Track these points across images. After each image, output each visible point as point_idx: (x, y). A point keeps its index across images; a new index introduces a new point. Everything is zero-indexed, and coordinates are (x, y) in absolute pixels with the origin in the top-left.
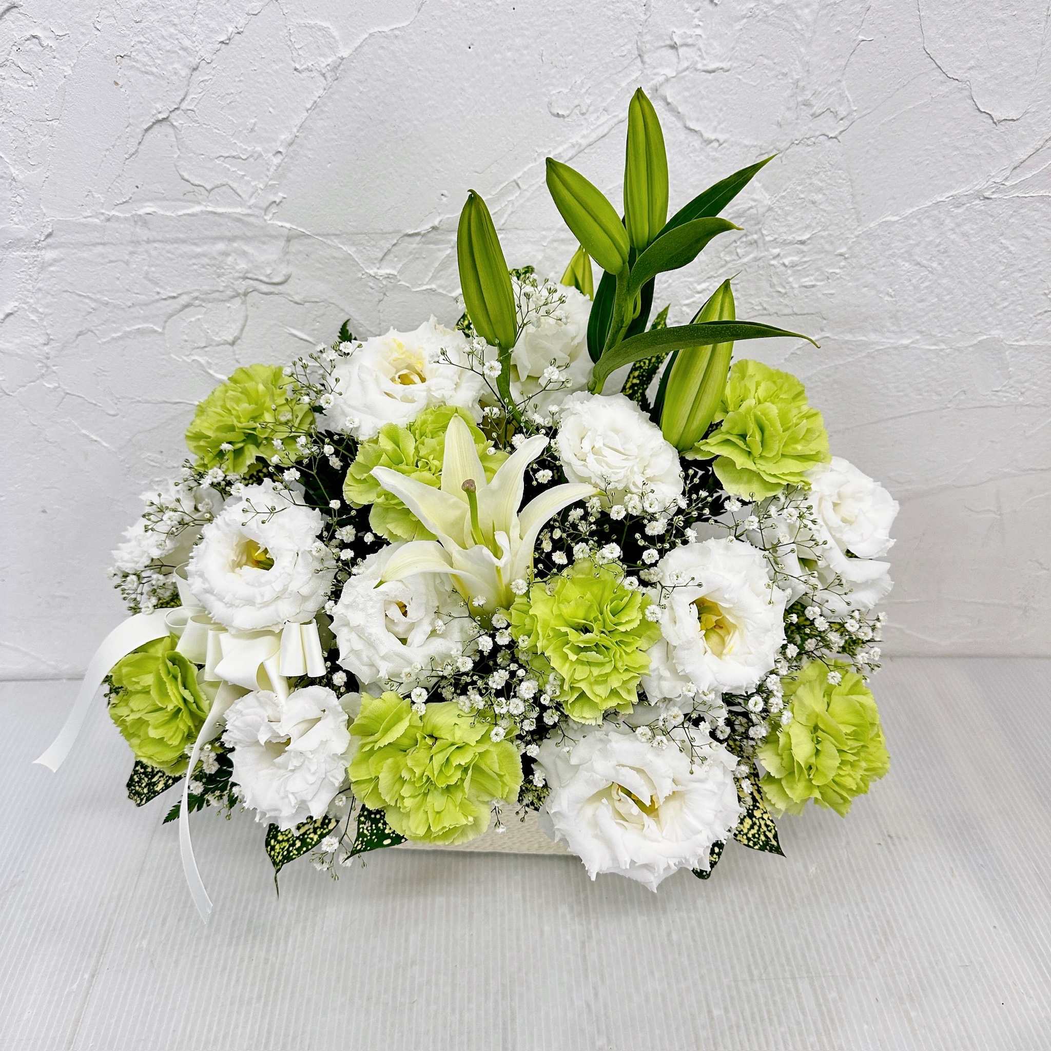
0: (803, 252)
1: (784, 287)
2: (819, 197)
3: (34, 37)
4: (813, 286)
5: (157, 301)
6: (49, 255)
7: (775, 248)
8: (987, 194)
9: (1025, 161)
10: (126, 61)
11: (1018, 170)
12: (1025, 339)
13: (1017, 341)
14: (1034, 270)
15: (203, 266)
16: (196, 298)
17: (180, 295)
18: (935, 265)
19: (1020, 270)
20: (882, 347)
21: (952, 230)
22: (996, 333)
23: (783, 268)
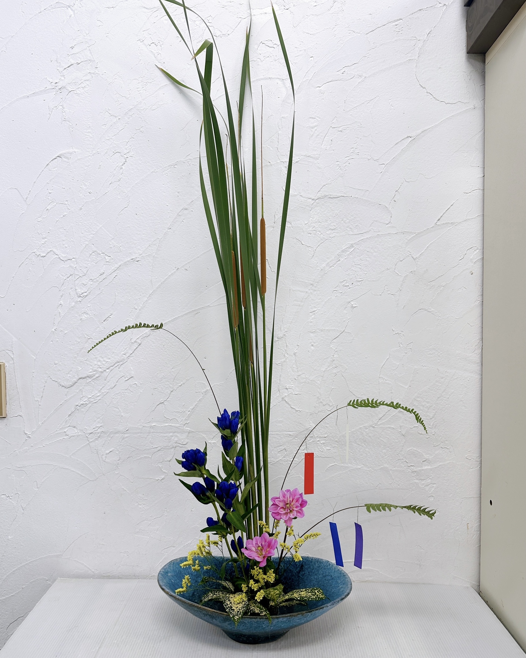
0: (326, 440)
1: (322, 449)
2: (328, 426)
3: (135, 384)
4: (330, 449)
5: (152, 449)
6: (126, 435)
7: (318, 438)
8: (374, 426)
9: (381, 418)
10: (156, 389)
11: (381, 420)
12: (395, 468)
13: (392, 468)
14: (392, 447)
15: (166, 439)
16: (162, 448)
17: (158, 447)
18: (363, 445)
19: (388, 447)
20: (353, 468)
21: (366, 435)
22: (386, 465)
23: (321, 444)
